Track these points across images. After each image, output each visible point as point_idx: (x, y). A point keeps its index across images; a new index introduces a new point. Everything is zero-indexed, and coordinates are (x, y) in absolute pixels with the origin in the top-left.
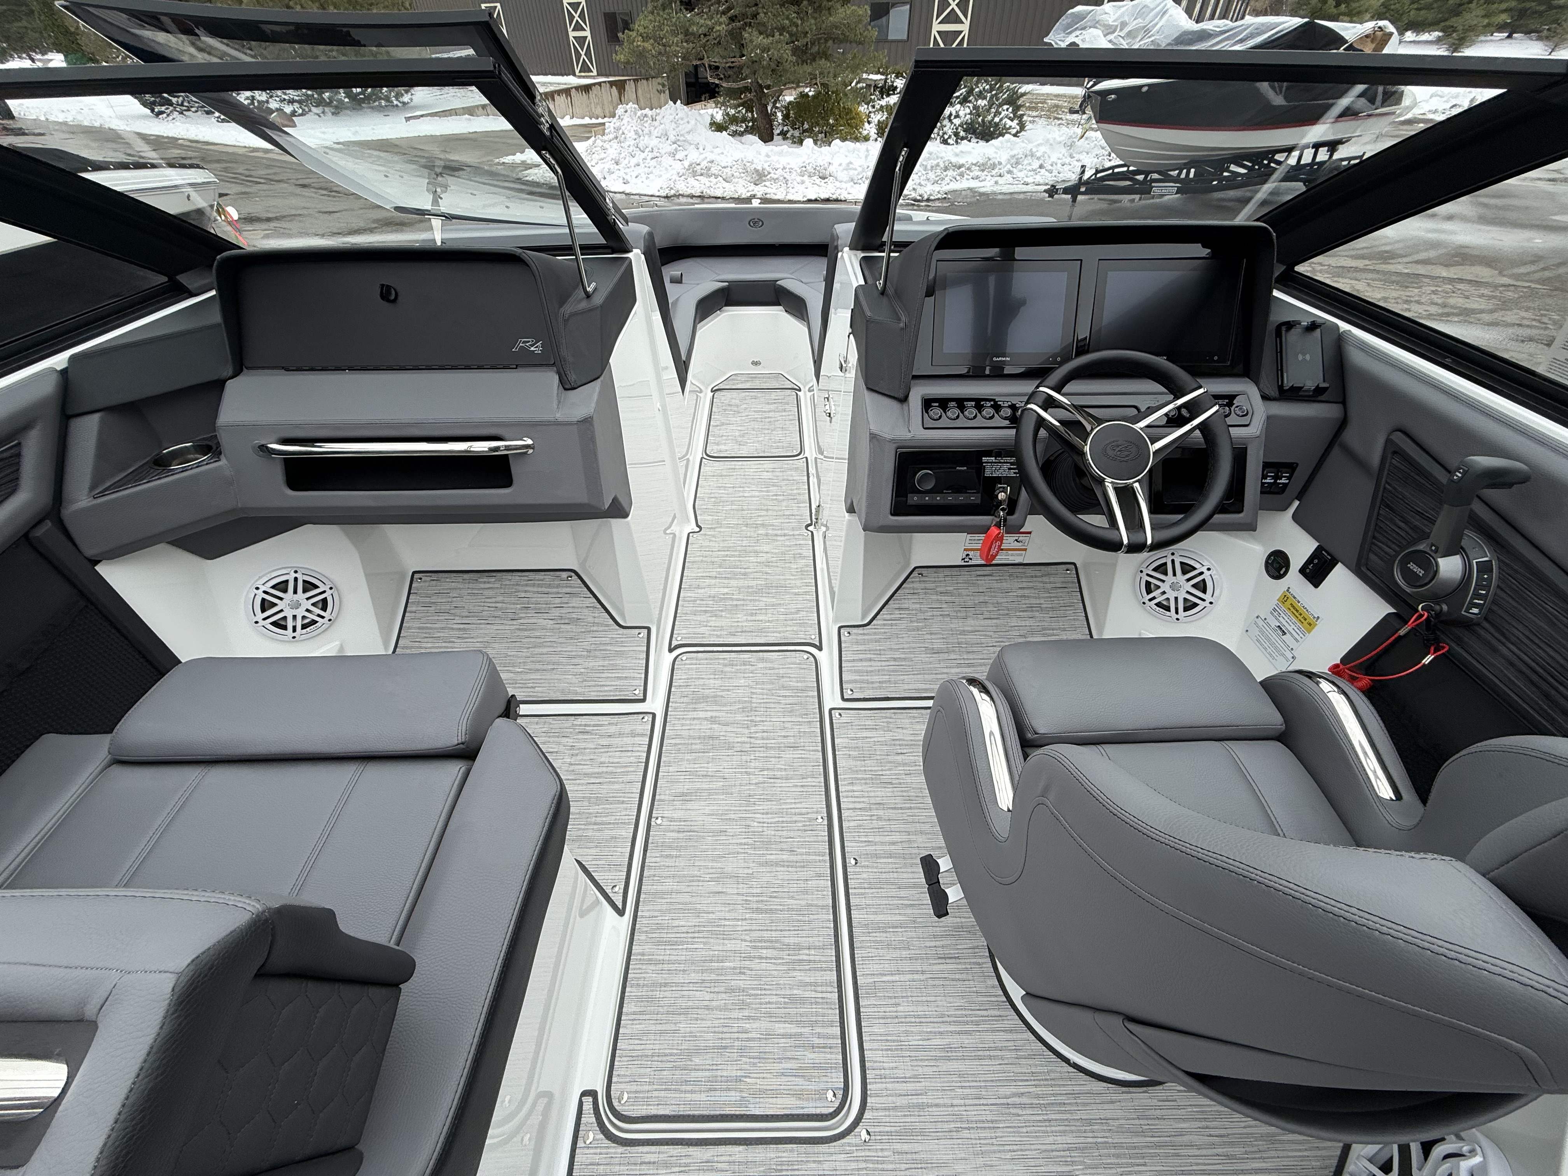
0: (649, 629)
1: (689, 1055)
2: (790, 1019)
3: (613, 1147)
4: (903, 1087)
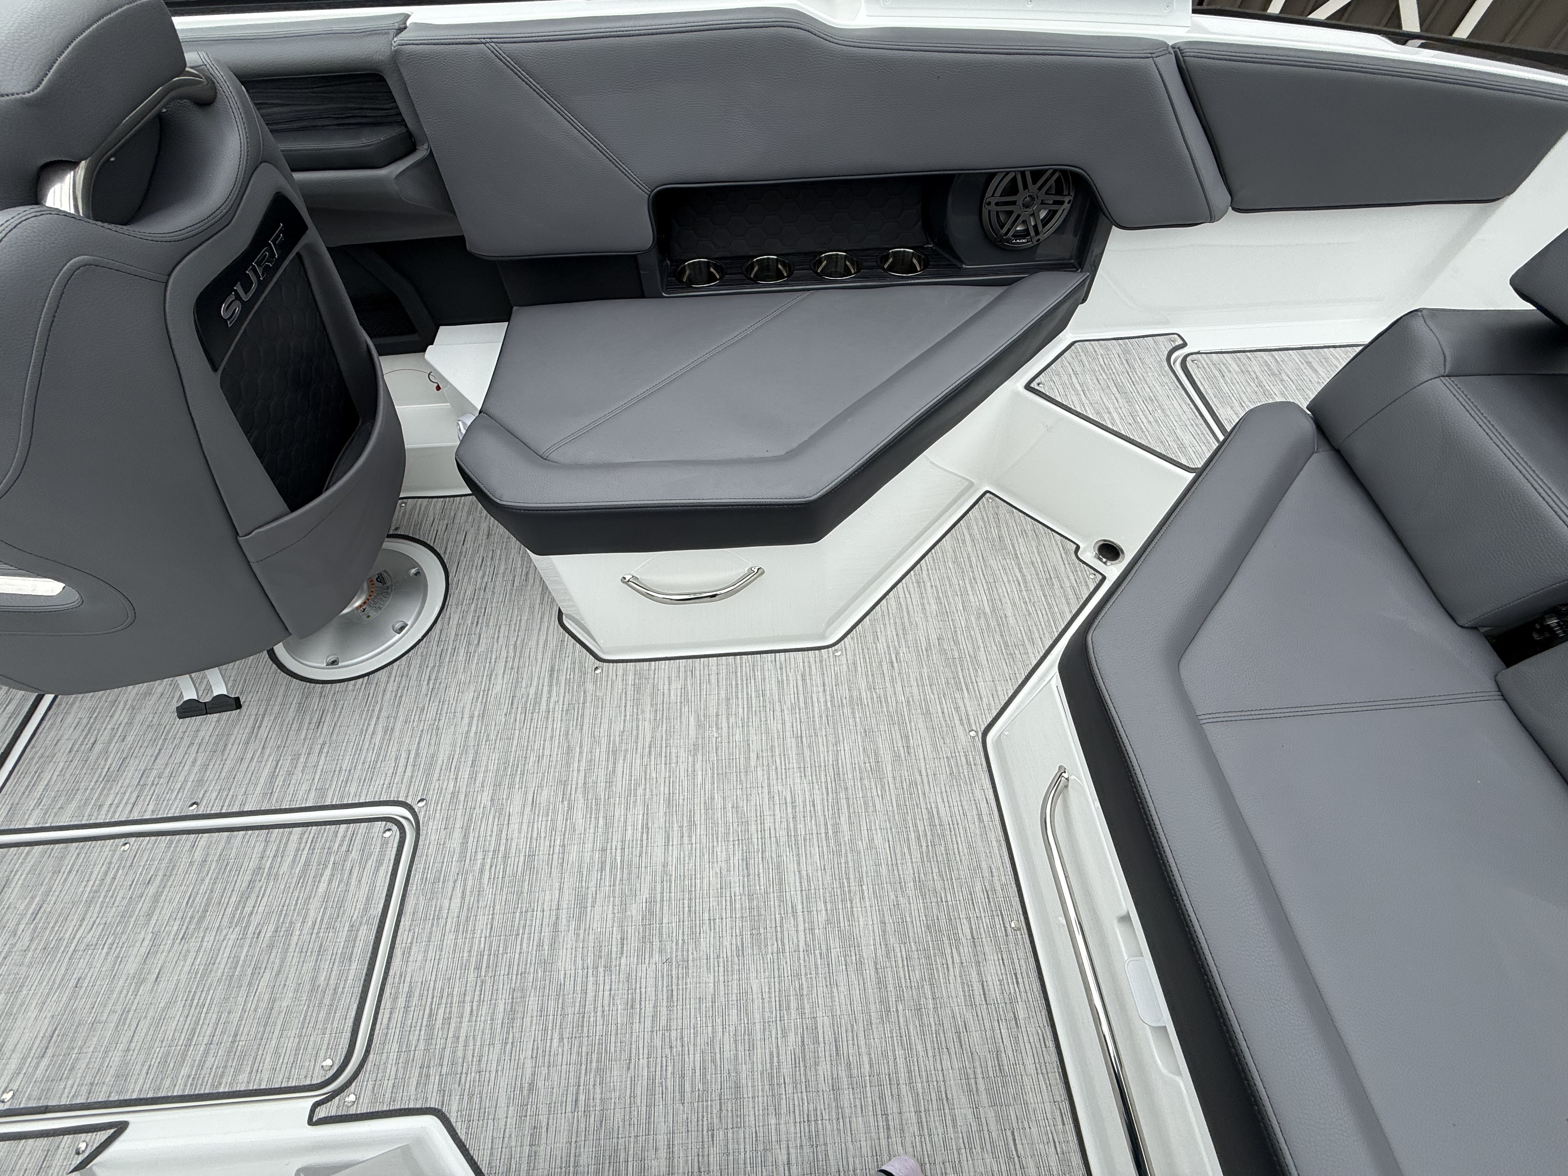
1: (314, 989)
2: (319, 876)
3: (369, 1066)
4: (400, 770)
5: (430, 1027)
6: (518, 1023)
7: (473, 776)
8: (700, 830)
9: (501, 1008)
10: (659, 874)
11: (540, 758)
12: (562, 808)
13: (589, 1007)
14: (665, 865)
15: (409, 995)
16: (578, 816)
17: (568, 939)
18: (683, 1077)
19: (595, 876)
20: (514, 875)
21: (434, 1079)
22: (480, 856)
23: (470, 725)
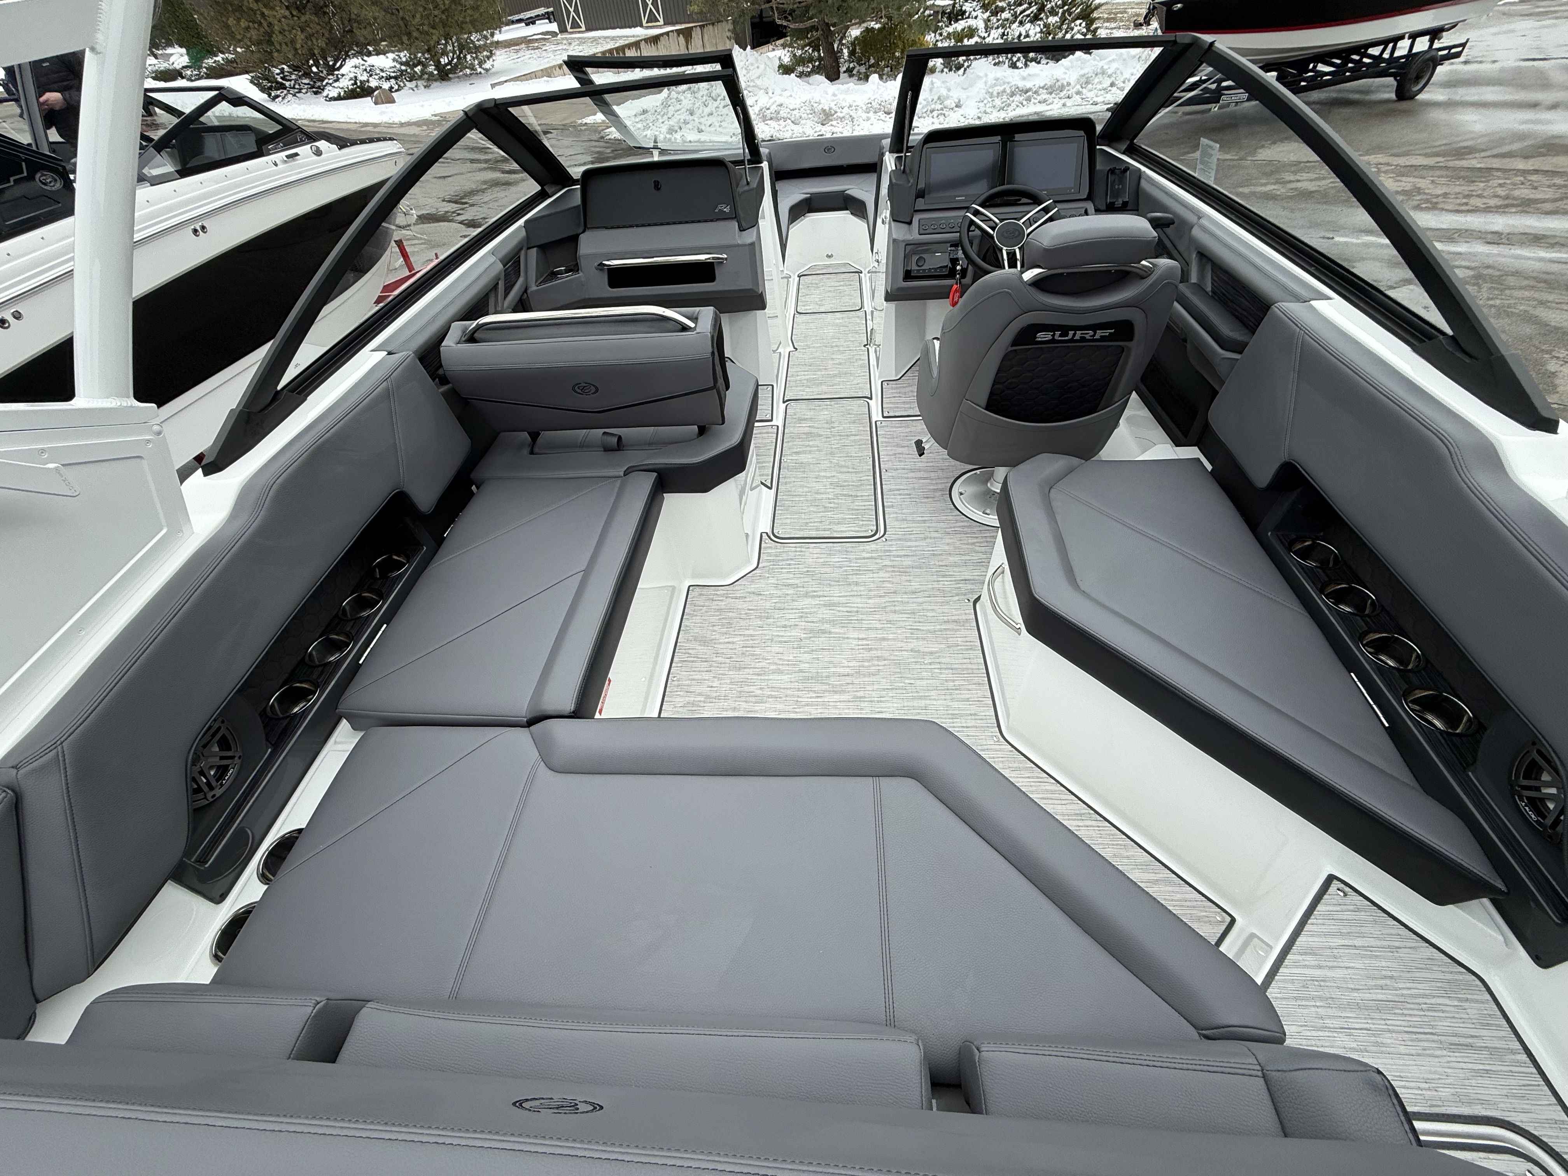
0: (773, 386)
1: (807, 523)
2: (852, 514)
3: (777, 544)
4: (903, 530)
5: (787, 560)
6: (784, 587)
7: (898, 556)
8: (867, 655)
9: (791, 581)
10: (844, 636)
11: (910, 581)
12: (881, 593)
13: (786, 611)
14: (848, 638)
15: (801, 551)
16: (878, 600)
17: (816, 601)
18: (752, 647)
19: (845, 609)
20: (848, 578)
21: (768, 564)
22: (857, 565)
23: (929, 551)
